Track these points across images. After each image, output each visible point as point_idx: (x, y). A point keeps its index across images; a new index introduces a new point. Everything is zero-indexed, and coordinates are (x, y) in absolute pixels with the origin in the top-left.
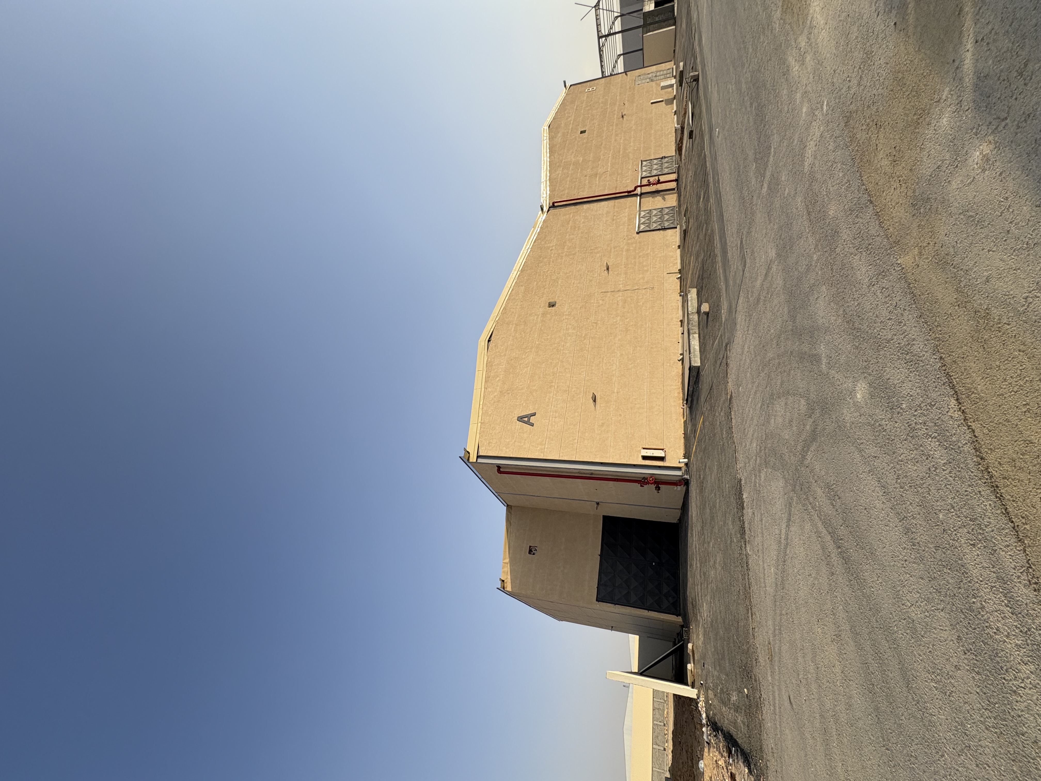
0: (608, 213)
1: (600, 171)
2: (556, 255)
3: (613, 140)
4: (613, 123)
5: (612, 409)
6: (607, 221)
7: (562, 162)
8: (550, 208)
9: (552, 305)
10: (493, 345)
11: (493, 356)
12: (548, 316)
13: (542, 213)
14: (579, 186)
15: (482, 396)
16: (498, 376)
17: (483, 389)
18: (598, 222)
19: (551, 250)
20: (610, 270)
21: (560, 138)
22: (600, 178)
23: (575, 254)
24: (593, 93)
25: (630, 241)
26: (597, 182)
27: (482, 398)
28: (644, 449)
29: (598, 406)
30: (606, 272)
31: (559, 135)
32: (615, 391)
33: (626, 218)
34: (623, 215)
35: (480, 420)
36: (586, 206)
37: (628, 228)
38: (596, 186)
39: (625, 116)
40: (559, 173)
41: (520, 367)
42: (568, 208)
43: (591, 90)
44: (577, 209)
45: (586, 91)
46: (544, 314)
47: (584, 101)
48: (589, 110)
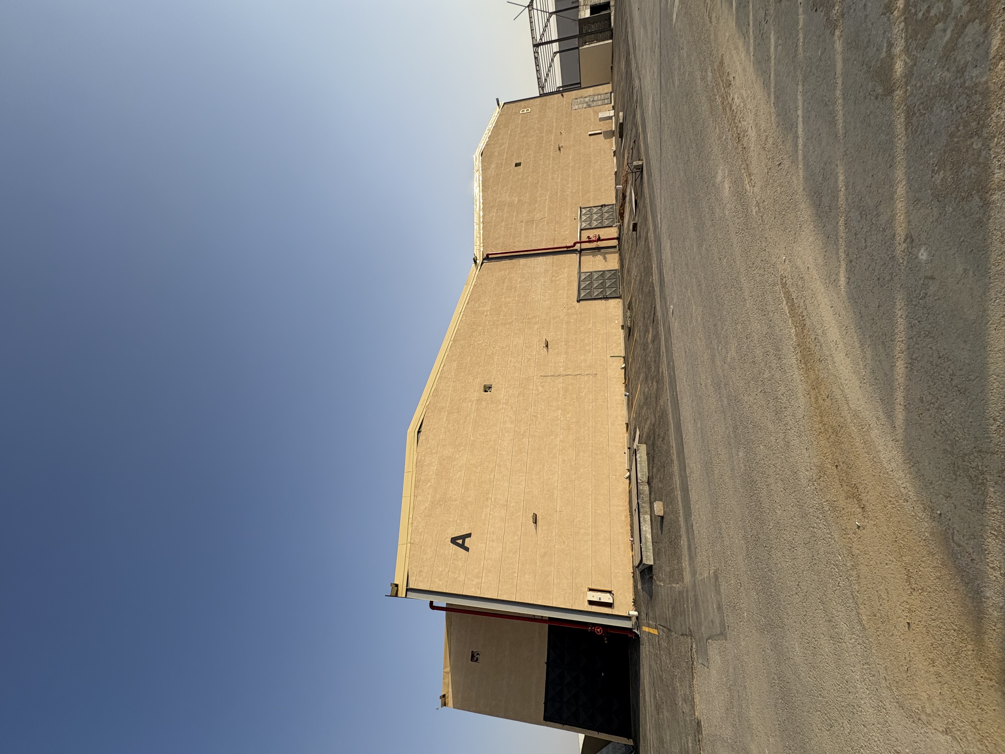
0: (546, 271)
1: (538, 216)
2: (491, 323)
3: (550, 177)
4: (550, 156)
5: (554, 534)
6: (545, 282)
7: (496, 201)
8: (483, 259)
9: (487, 389)
10: (424, 438)
11: (423, 453)
12: (484, 403)
13: (476, 265)
14: (515, 234)
15: (412, 506)
16: (429, 481)
17: (412, 498)
18: (536, 283)
19: (486, 316)
20: (549, 346)
21: (493, 171)
22: (537, 226)
23: (511, 323)
24: (528, 115)
25: (570, 311)
26: (534, 231)
27: (412, 510)
28: (591, 590)
29: (539, 528)
30: (545, 349)
31: (493, 166)
32: (558, 510)
33: (566, 281)
34: (562, 276)
35: (409, 540)
36: (522, 261)
37: (567, 294)
38: (533, 236)
39: (561, 149)
40: (493, 216)
41: (453, 470)
42: (503, 262)
43: (525, 112)
44: (513, 263)
45: (521, 113)
46: (479, 401)
47: (518, 124)
48: (524, 136)
